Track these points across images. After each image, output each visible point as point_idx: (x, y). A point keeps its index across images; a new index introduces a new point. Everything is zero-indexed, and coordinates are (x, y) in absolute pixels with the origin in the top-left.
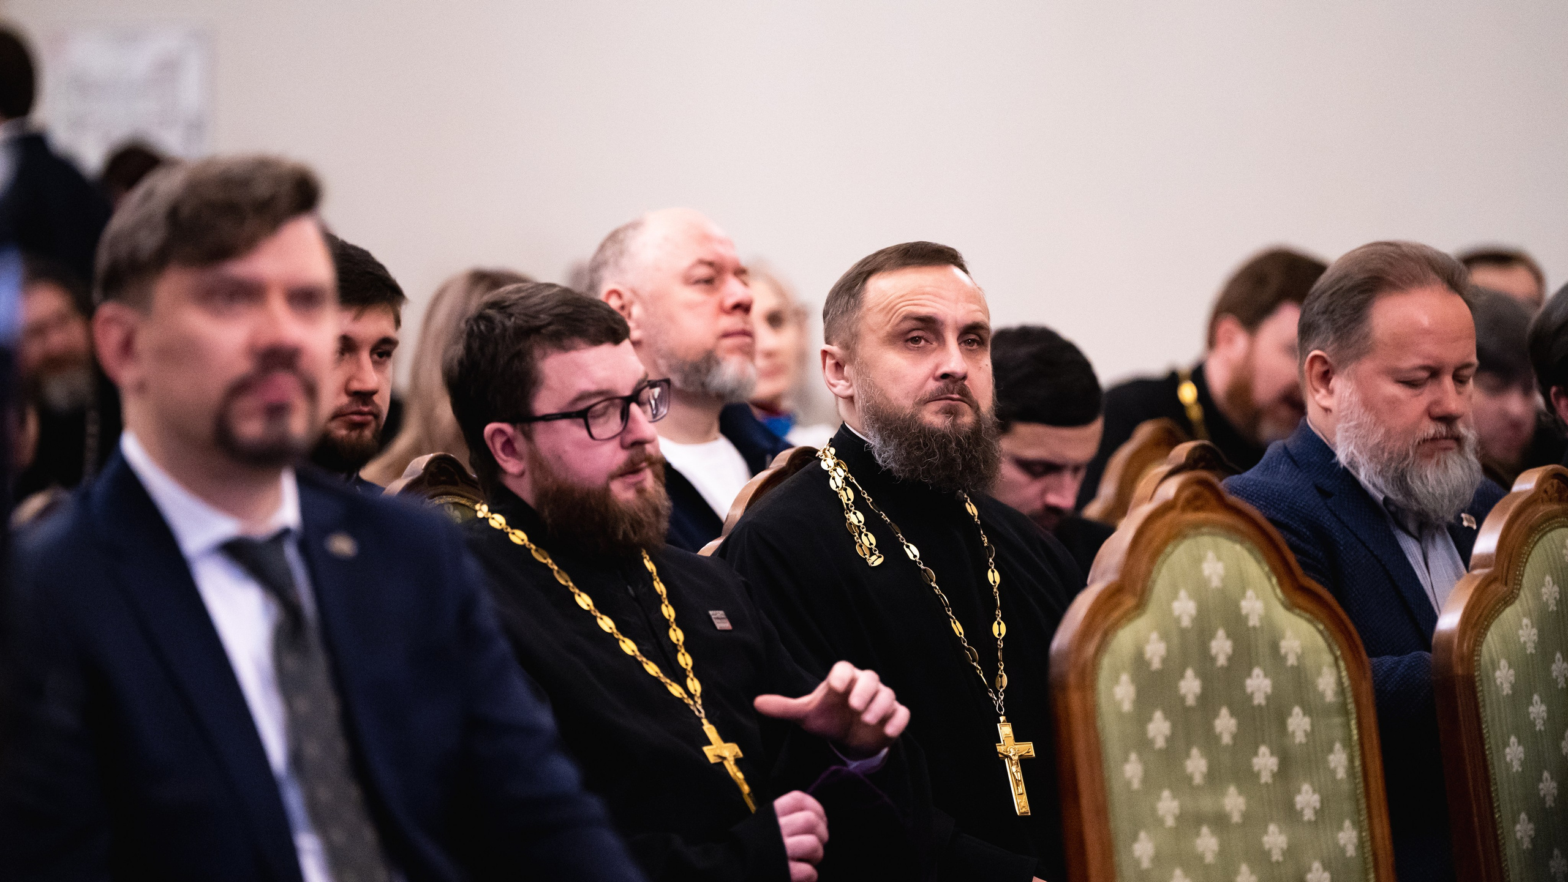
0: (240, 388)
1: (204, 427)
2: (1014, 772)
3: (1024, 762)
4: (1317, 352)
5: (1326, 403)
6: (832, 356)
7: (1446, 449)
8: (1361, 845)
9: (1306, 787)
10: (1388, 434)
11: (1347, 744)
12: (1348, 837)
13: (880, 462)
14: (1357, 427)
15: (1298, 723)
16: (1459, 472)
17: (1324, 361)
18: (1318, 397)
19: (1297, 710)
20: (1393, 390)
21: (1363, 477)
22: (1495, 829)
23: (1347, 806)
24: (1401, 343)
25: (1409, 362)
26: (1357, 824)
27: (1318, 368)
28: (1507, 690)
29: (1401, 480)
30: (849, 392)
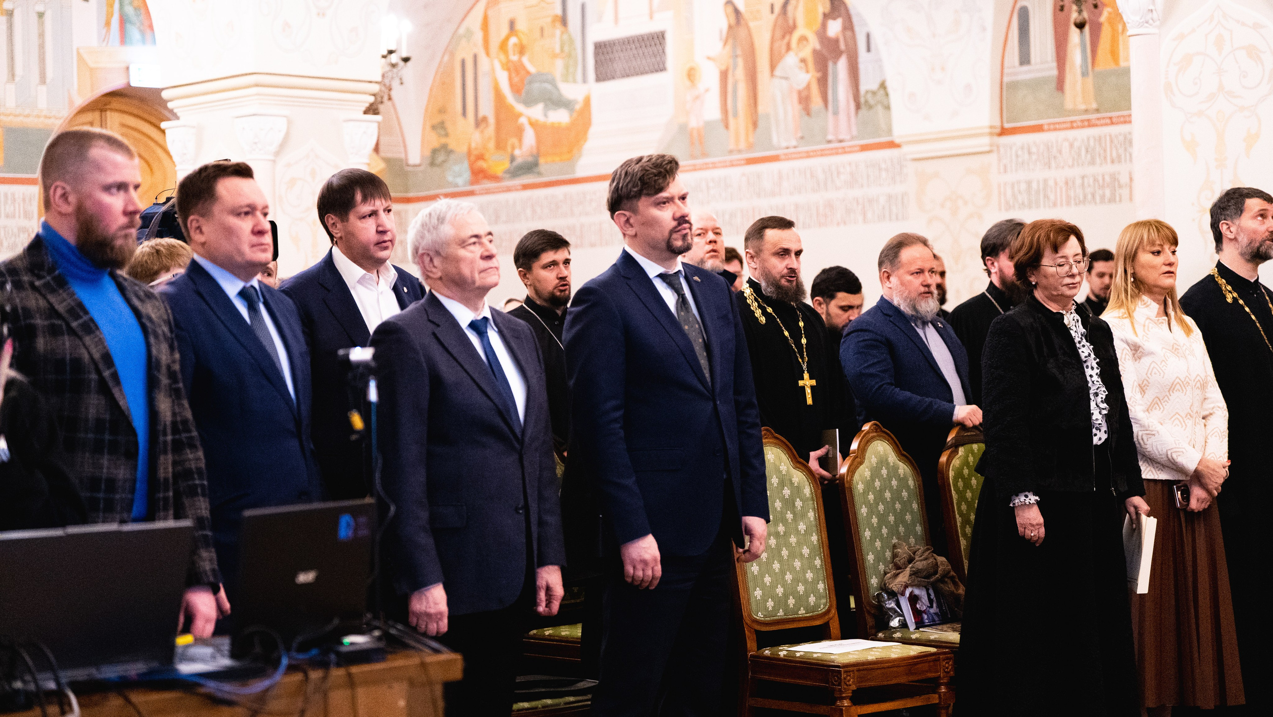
0: (673, 231)
1: (663, 245)
2: (808, 391)
3: (812, 387)
4: (885, 270)
5: (890, 286)
6: (750, 254)
7: (927, 297)
8: (818, 540)
9: (801, 523)
10: (910, 292)
11: (814, 509)
12: (814, 538)
13: (764, 293)
14: (899, 292)
15: (799, 503)
16: (933, 304)
17: (888, 273)
18: (886, 284)
19: (798, 499)
20: (909, 278)
21: (902, 308)
22: (859, 534)
23: (814, 529)
24: (910, 263)
25: (914, 268)
26: (817, 534)
27: (886, 275)
28: (861, 491)
29: (914, 308)
30: (755, 267)
